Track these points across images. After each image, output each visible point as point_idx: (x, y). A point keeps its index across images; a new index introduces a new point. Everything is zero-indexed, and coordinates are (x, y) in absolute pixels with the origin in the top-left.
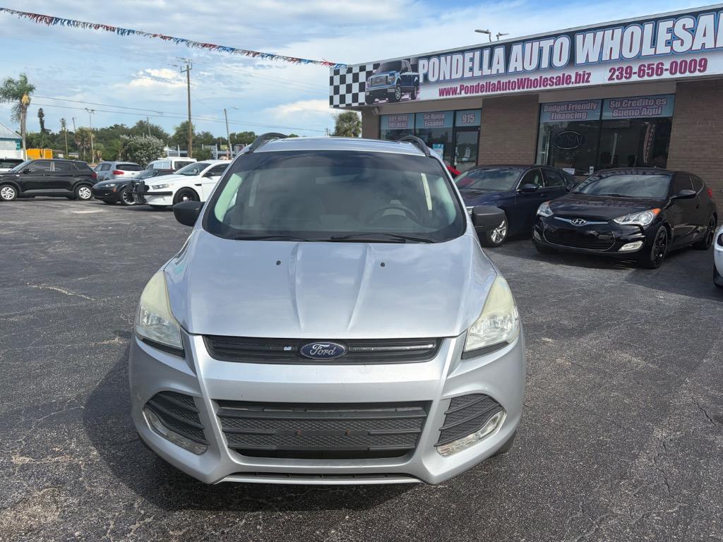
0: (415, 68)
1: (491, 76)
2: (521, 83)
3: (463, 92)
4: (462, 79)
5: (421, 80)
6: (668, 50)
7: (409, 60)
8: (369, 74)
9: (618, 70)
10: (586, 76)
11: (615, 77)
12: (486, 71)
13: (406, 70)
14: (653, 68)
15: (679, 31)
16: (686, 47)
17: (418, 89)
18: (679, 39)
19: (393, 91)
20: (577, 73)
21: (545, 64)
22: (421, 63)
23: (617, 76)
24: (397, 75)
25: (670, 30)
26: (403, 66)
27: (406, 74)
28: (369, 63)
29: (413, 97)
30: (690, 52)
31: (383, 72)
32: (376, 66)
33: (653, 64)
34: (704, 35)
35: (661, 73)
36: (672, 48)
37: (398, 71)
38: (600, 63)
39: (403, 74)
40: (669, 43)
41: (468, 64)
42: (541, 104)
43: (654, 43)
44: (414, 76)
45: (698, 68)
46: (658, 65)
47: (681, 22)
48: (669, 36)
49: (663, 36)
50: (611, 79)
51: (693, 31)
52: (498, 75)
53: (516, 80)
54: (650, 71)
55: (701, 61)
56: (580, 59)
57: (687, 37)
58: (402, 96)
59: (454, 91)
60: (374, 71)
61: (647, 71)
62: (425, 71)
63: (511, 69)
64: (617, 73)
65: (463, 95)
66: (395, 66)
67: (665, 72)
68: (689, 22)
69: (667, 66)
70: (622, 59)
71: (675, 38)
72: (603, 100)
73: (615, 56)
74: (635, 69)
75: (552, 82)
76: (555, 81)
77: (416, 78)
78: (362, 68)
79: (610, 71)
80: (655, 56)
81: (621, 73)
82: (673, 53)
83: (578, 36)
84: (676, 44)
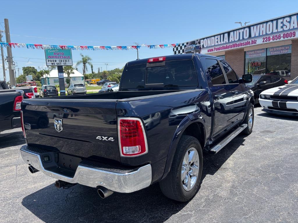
0: (199, 43)
1: (224, 44)
2: (234, 46)
3: (215, 50)
4: (215, 45)
5: (202, 47)
6: (282, 30)
7: (197, 40)
8: (185, 46)
9: (266, 38)
10: (255, 41)
11: (265, 41)
12: (222, 42)
13: (197, 44)
14: (277, 37)
15: (285, 23)
16: (288, 28)
17: (201, 50)
18: (286, 25)
19: (193, 51)
20: (252, 41)
21: (241, 38)
22: (202, 41)
23: (266, 40)
24: (194, 46)
25: (282, 23)
26: (196, 43)
27: (197, 45)
28: (185, 43)
29: (199, 53)
30: (289, 30)
31: (190, 45)
32: (187, 43)
33: (277, 35)
34: (294, 23)
35: (280, 38)
36: (283, 29)
37: (194, 45)
38: (259, 36)
39: (196, 45)
40: (282, 27)
41: (216, 40)
42: (245, 52)
43: (277, 28)
44: (199, 46)
45: (292, 35)
46: (279, 35)
47: (285, 19)
48: (282, 25)
49: (280, 25)
50: (263, 42)
51: (290, 22)
52: (226, 43)
53: (232, 45)
55: (293, 33)
56: (253, 35)
57: (288, 24)
58: (196, 53)
59: (212, 50)
60: (187, 45)
61: (275, 38)
62: (203, 44)
63: (230, 41)
64: (265, 39)
65: (215, 51)
66: (193, 43)
67: (281, 38)
68: (288, 19)
69: (282, 35)
70: (266, 34)
71: (284, 25)
72: (267, 48)
73: (264, 33)
74: (271, 38)
75: (244, 44)
76: (245, 44)
77: (200, 47)
78: (183, 44)
79: (263, 39)
80: (278, 32)
81: (267, 39)
82: (284, 31)
83: (251, 27)
84: (284, 27)
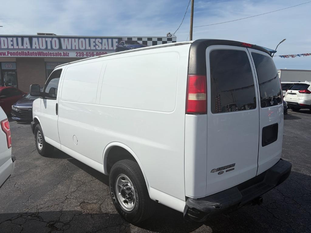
1: (23, 49)
2: (40, 54)
3: (9, 55)
4: (8, 49)
6: (94, 48)
9: (79, 53)
10: (67, 54)
11: (78, 55)
12: (20, 47)
14: (91, 54)
15: (97, 43)
16: (100, 48)
18: (98, 45)
20: (63, 52)
21: (49, 47)
23: (79, 55)
25: (94, 42)
30: (101, 50)
33: (91, 52)
34: (105, 45)
38: (72, 50)
40: (95, 46)
41: (10, 43)
43: (90, 46)
46: (92, 53)
47: (97, 40)
48: (94, 44)
49: (92, 44)
50: (77, 56)
51: (101, 43)
52: (27, 49)
53: (37, 52)
54: (90, 55)
56: (64, 47)
57: (100, 45)
59: (4, 54)
63: (34, 47)
64: (79, 54)
65: (9, 56)
68: (100, 41)
69: (95, 53)
70: (79, 49)
71: (96, 45)
73: (77, 48)
74: (85, 53)
75: (54, 55)
76: (55, 54)
79: (76, 53)
80: (91, 50)
81: (80, 54)
82: (96, 50)
83: (61, 39)
84: (97, 47)
